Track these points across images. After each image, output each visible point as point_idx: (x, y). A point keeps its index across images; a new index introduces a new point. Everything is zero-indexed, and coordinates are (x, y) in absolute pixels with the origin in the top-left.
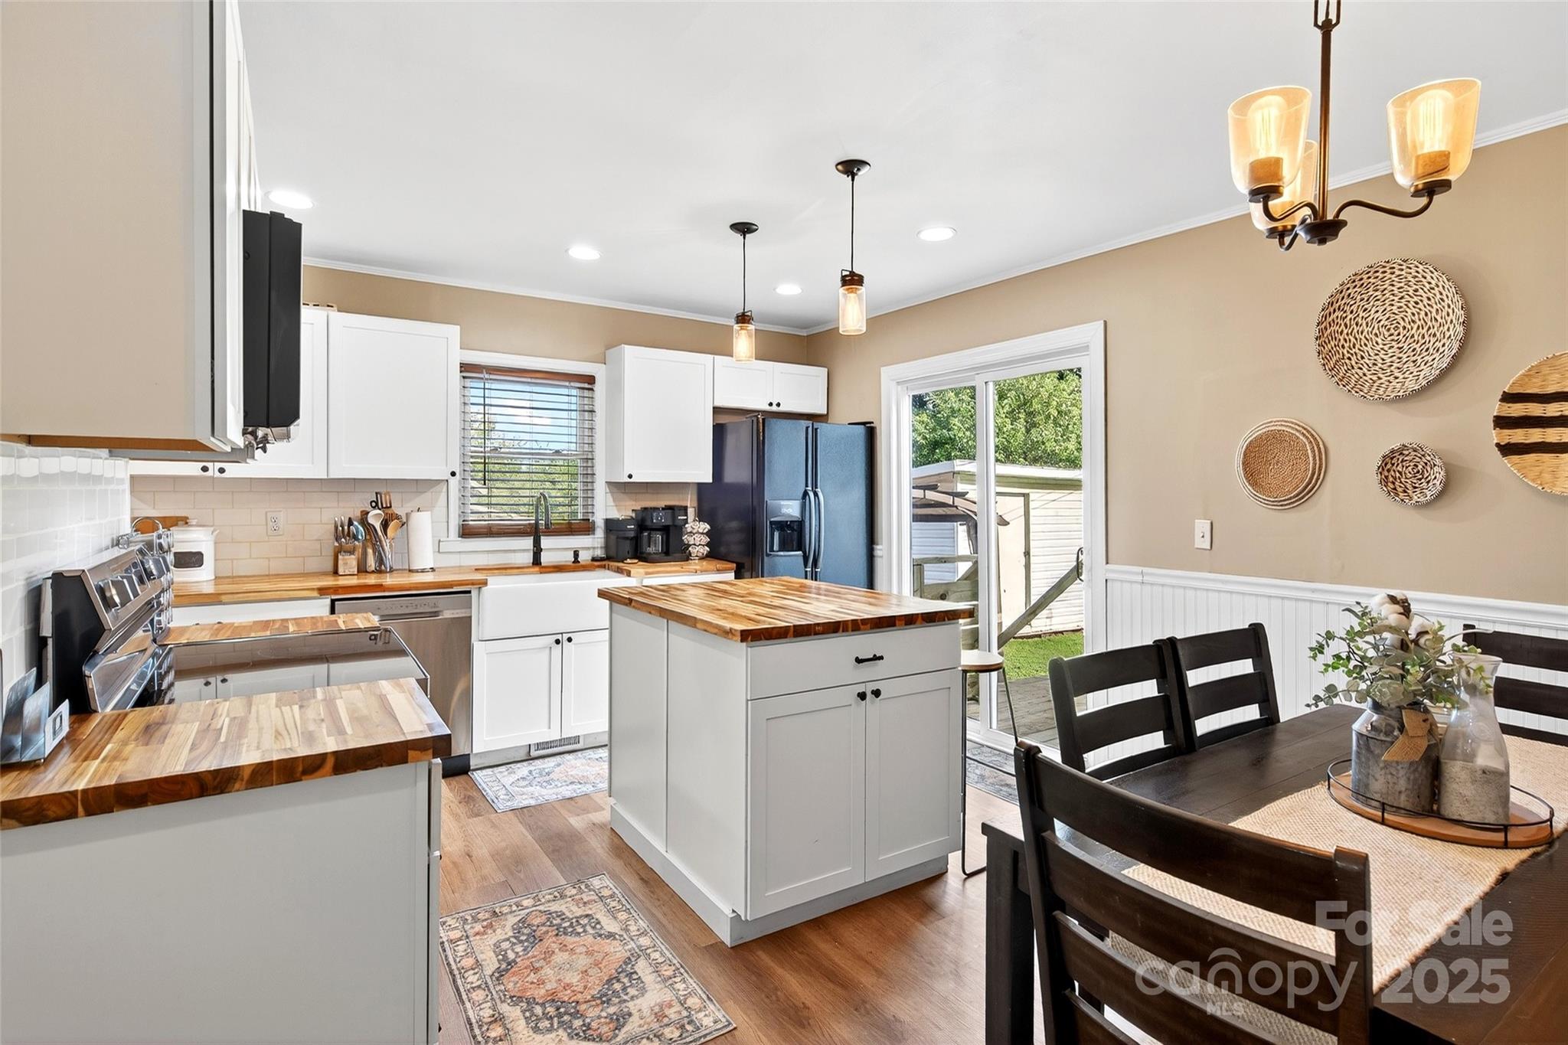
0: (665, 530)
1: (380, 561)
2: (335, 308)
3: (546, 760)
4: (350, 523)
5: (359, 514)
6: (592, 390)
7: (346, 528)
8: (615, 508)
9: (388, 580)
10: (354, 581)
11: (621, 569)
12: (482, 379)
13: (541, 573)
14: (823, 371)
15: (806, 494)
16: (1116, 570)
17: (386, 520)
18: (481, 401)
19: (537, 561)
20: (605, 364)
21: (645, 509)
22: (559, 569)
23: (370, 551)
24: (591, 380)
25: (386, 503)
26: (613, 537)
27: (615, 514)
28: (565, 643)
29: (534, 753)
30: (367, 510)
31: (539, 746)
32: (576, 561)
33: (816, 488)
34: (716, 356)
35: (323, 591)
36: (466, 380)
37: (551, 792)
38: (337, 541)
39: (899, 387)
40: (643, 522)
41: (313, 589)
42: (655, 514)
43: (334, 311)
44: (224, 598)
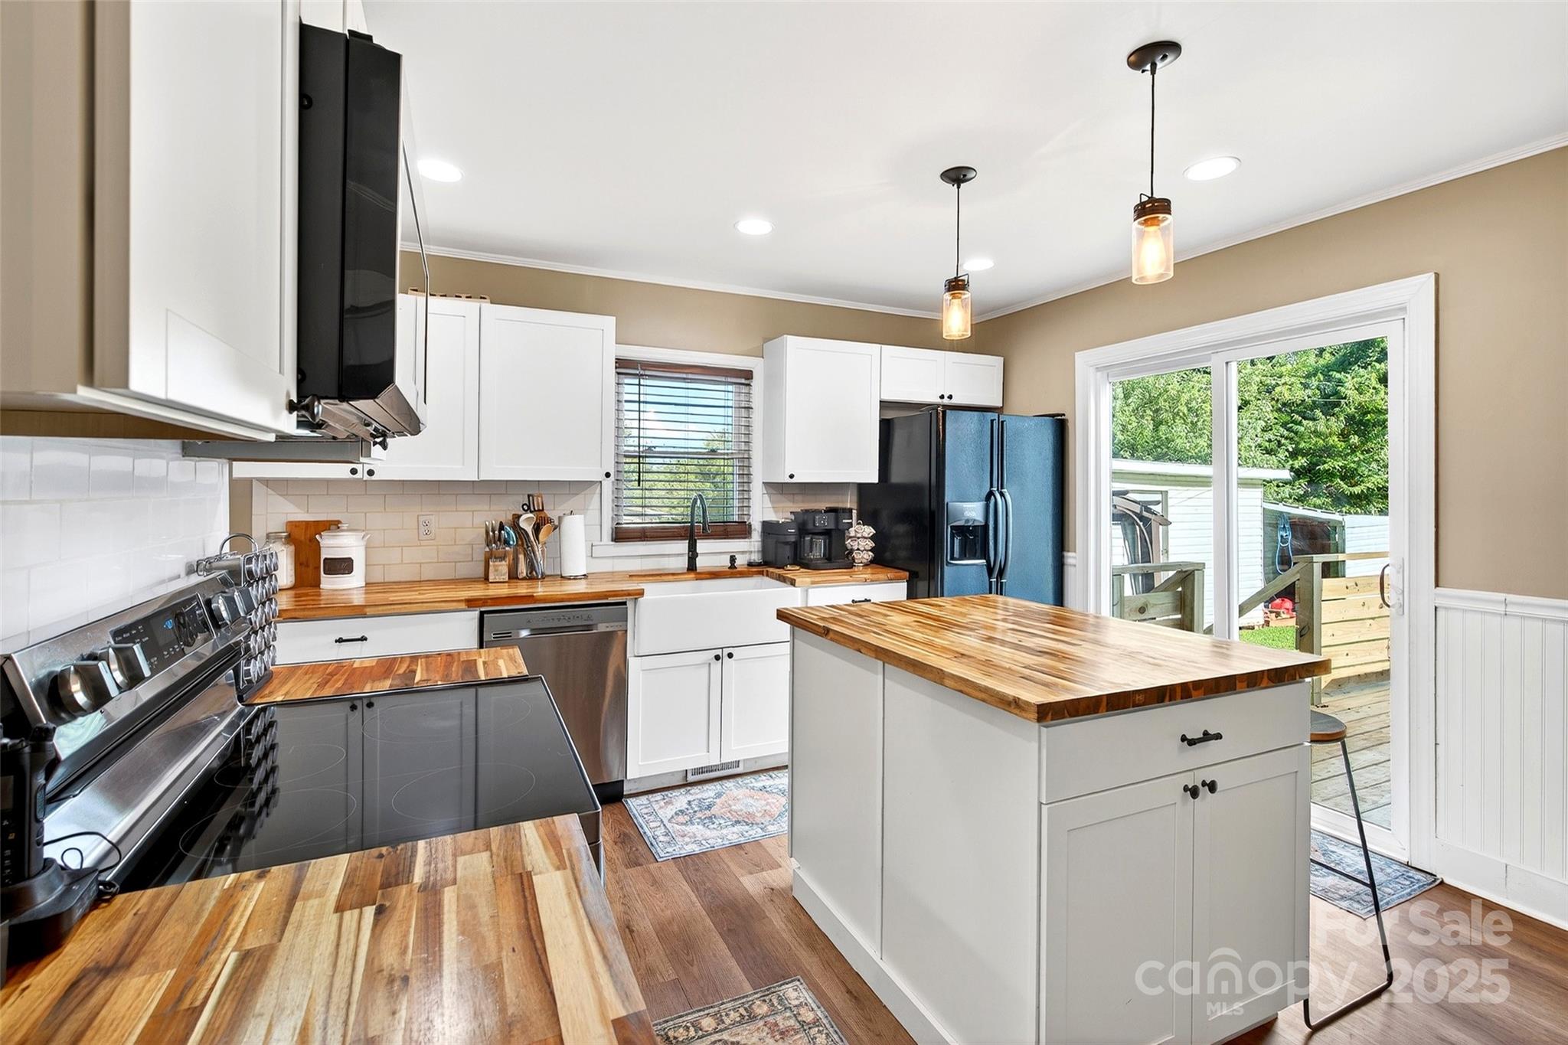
0: (827, 533)
1: (532, 567)
2: (488, 300)
3: (706, 787)
4: (502, 527)
5: (510, 517)
6: (749, 385)
7: (497, 532)
8: (771, 509)
9: (540, 590)
10: (504, 591)
11: (784, 577)
12: (637, 375)
13: (697, 580)
14: (998, 361)
15: (991, 494)
16: (1448, 596)
17: (538, 524)
18: (636, 398)
19: (692, 567)
20: (763, 358)
21: (807, 511)
22: (715, 575)
23: (521, 557)
24: (748, 375)
25: (538, 506)
26: (771, 541)
27: (772, 516)
28: (726, 658)
29: (691, 778)
30: (520, 513)
31: (697, 771)
32: (733, 566)
33: (1002, 488)
34: (883, 346)
35: (471, 603)
36: (620, 376)
37: (715, 833)
38: (488, 545)
39: (1099, 374)
40: (804, 525)
41: (462, 601)
42: (817, 517)
43: (486, 302)
44: (368, 611)
